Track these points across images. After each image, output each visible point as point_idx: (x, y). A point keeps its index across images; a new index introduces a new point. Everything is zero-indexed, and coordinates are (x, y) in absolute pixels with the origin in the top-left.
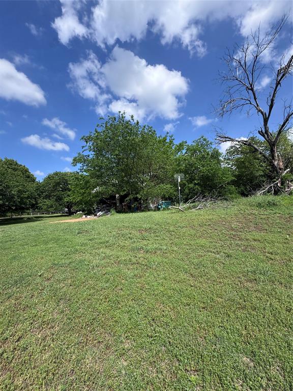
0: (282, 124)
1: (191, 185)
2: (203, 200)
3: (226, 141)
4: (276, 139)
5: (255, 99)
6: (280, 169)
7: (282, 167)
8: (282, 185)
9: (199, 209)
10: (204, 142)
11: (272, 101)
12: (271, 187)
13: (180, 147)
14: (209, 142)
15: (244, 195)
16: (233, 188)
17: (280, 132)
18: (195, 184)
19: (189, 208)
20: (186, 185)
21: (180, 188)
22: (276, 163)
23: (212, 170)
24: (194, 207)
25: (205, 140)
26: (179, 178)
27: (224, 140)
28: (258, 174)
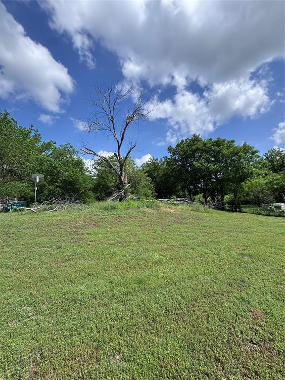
0: (127, 152)
1: (51, 187)
2: (62, 202)
3: (90, 153)
4: (124, 162)
5: (114, 129)
6: (125, 183)
7: (126, 182)
8: (124, 194)
9: (56, 210)
10: (71, 149)
11: (123, 135)
12: (118, 195)
13: (48, 146)
14: (76, 150)
15: (99, 199)
16: (91, 193)
17: (126, 158)
18: (57, 186)
19: (45, 209)
20: (46, 186)
21: (36, 189)
22: (123, 178)
23: (74, 175)
24: (51, 209)
25: (71, 147)
26: (38, 178)
27: (88, 152)
28: (110, 185)
